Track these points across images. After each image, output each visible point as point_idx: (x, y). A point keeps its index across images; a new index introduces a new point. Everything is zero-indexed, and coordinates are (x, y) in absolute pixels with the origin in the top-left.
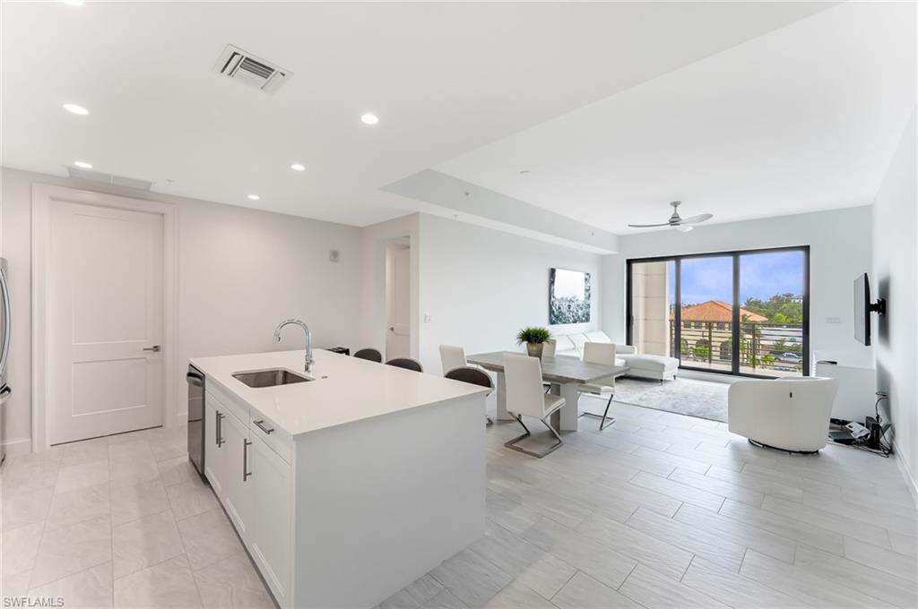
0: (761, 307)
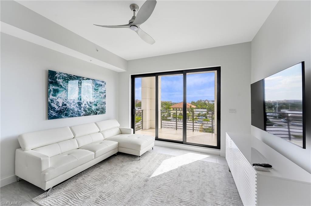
0: (195, 103)
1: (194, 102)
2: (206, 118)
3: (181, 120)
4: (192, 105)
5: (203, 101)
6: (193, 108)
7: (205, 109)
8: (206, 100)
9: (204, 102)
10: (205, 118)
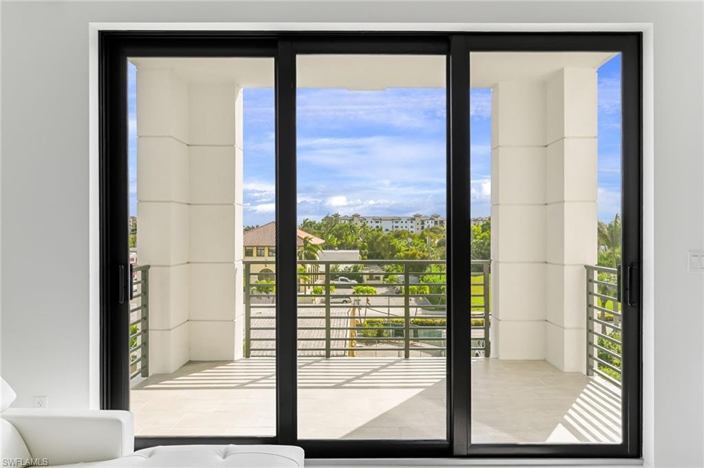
1: (311, 224)
2: (360, 280)
3: (269, 297)
4: (310, 236)
5: (345, 218)
6: (315, 246)
7: (355, 248)
8: (354, 216)
9: (347, 222)
10: (354, 282)
